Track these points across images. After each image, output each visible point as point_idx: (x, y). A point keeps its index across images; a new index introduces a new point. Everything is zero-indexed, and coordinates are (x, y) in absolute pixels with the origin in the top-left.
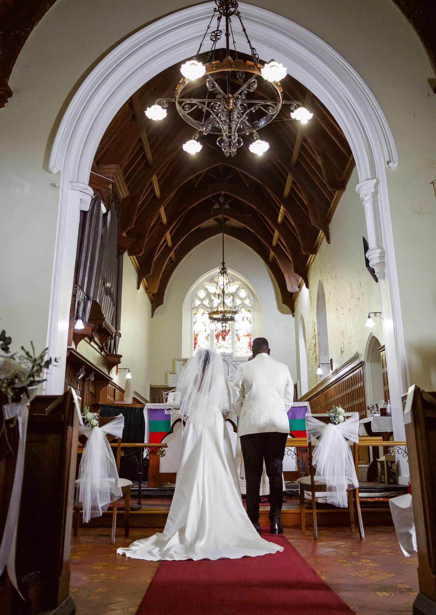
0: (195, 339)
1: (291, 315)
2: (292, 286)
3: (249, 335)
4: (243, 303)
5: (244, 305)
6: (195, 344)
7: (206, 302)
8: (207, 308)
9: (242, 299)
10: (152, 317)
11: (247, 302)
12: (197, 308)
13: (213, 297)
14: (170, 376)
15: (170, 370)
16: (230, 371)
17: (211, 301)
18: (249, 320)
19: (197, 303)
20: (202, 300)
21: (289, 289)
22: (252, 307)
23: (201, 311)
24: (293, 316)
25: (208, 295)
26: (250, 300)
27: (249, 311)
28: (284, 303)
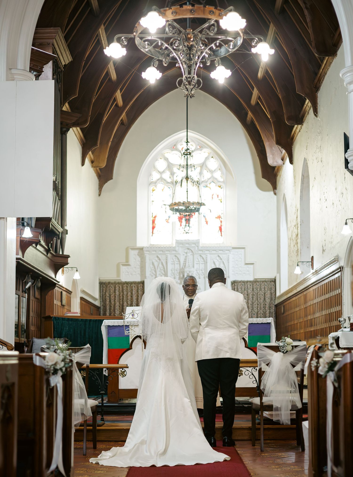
0: (153, 222)
1: (272, 193)
2: (274, 158)
3: (219, 217)
4: (212, 177)
5: (214, 180)
6: (153, 228)
7: (167, 176)
8: (168, 183)
9: (212, 172)
10: (99, 195)
11: (218, 175)
12: (156, 183)
13: (175, 170)
14: (123, 269)
15: (124, 261)
16: (195, 262)
17: (172, 174)
18: (220, 198)
19: (155, 176)
20: (161, 173)
21: (271, 161)
22: (223, 182)
23: (160, 186)
24: (275, 194)
25: (170, 166)
26: (222, 173)
27: (220, 187)
28: (263, 177)
